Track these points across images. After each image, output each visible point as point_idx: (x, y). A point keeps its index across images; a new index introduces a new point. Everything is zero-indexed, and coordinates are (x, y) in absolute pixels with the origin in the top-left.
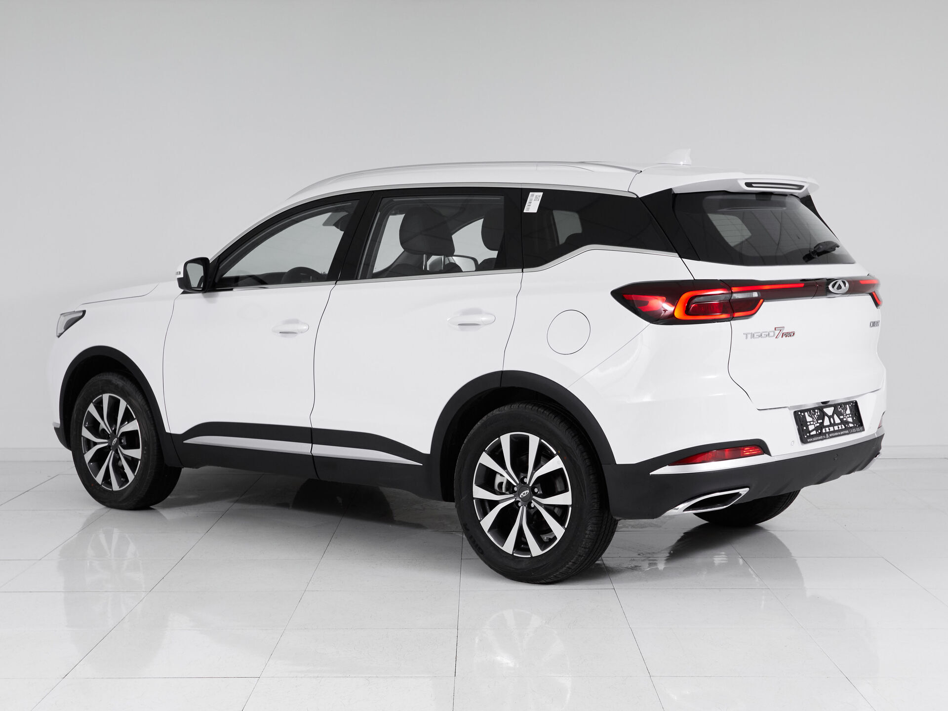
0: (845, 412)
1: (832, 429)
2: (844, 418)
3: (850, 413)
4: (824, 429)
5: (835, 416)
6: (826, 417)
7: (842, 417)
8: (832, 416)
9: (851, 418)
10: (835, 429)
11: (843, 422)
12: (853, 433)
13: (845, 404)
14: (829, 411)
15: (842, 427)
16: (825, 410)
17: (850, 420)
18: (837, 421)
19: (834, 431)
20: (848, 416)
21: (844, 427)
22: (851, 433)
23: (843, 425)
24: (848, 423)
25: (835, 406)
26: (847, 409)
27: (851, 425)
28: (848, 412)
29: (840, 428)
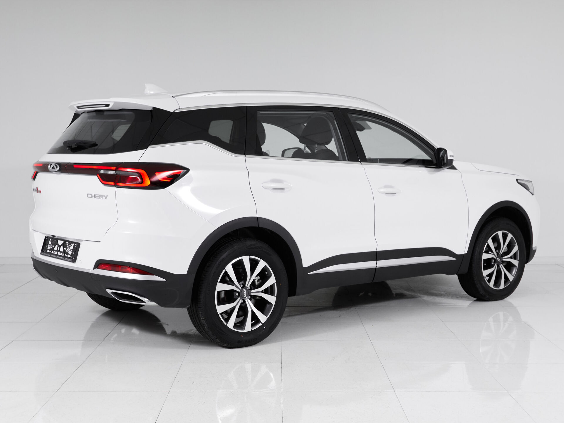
0: (69, 247)
1: (56, 253)
2: (67, 250)
3: (72, 249)
4: (53, 251)
5: (62, 247)
6: (57, 245)
7: (65, 249)
8: (60, 246)
9: (71, 252)
10: (58, 254)
11: (64, 252)
12: (64, 260)
13: (72, 242)
14: (60, 243)
15: (62, 254)
16: (59, 241)
17: (70, 253)
18: (62, 250)
19: (57, 255)
20: (70, 250)
21: (63, 255)
22: (63, 260)
23: (63, 254)
24: (67, 253)
25: (65, 241)
26: (71, 246)
27: (69, 256)
28: (72, 248)
29: (61, 255)
